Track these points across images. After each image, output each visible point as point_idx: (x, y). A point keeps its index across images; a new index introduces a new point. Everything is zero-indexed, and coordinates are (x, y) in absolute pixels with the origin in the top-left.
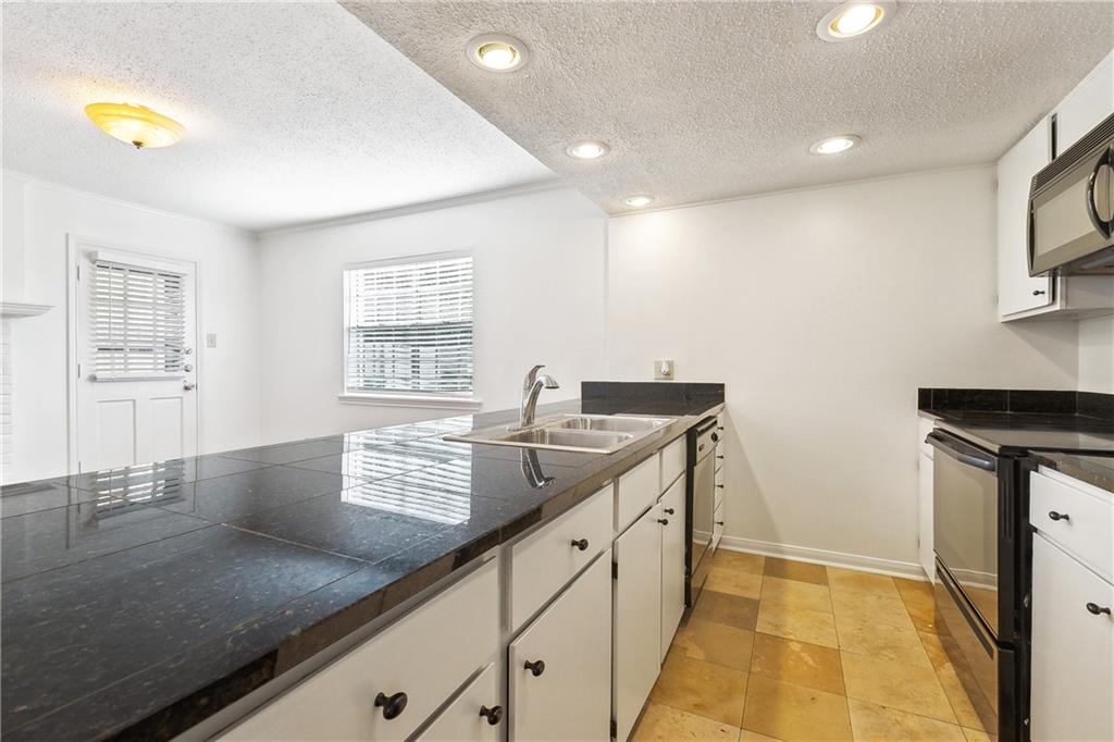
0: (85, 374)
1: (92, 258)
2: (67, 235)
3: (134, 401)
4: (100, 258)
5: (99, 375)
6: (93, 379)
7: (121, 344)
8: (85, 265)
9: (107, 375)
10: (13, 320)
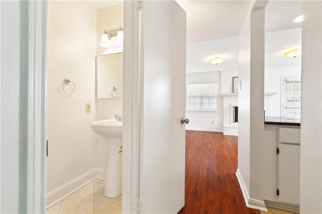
0: (284, 107)
1: (286, 81)
2: (281, 77)
3: (296, 113)
4: (288, 80)
5: (287, 107)
6: (286, 108)
7: (292, 100)
8: (285, 83)
9: (289, 107)
10: (271, 96)
